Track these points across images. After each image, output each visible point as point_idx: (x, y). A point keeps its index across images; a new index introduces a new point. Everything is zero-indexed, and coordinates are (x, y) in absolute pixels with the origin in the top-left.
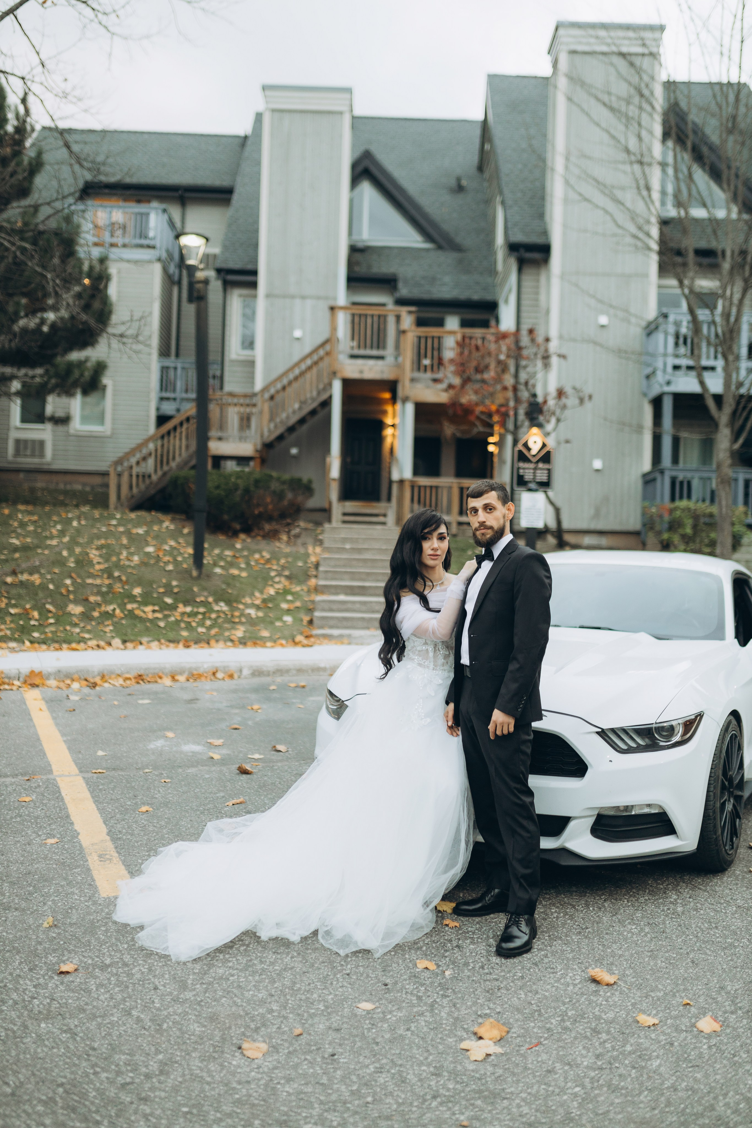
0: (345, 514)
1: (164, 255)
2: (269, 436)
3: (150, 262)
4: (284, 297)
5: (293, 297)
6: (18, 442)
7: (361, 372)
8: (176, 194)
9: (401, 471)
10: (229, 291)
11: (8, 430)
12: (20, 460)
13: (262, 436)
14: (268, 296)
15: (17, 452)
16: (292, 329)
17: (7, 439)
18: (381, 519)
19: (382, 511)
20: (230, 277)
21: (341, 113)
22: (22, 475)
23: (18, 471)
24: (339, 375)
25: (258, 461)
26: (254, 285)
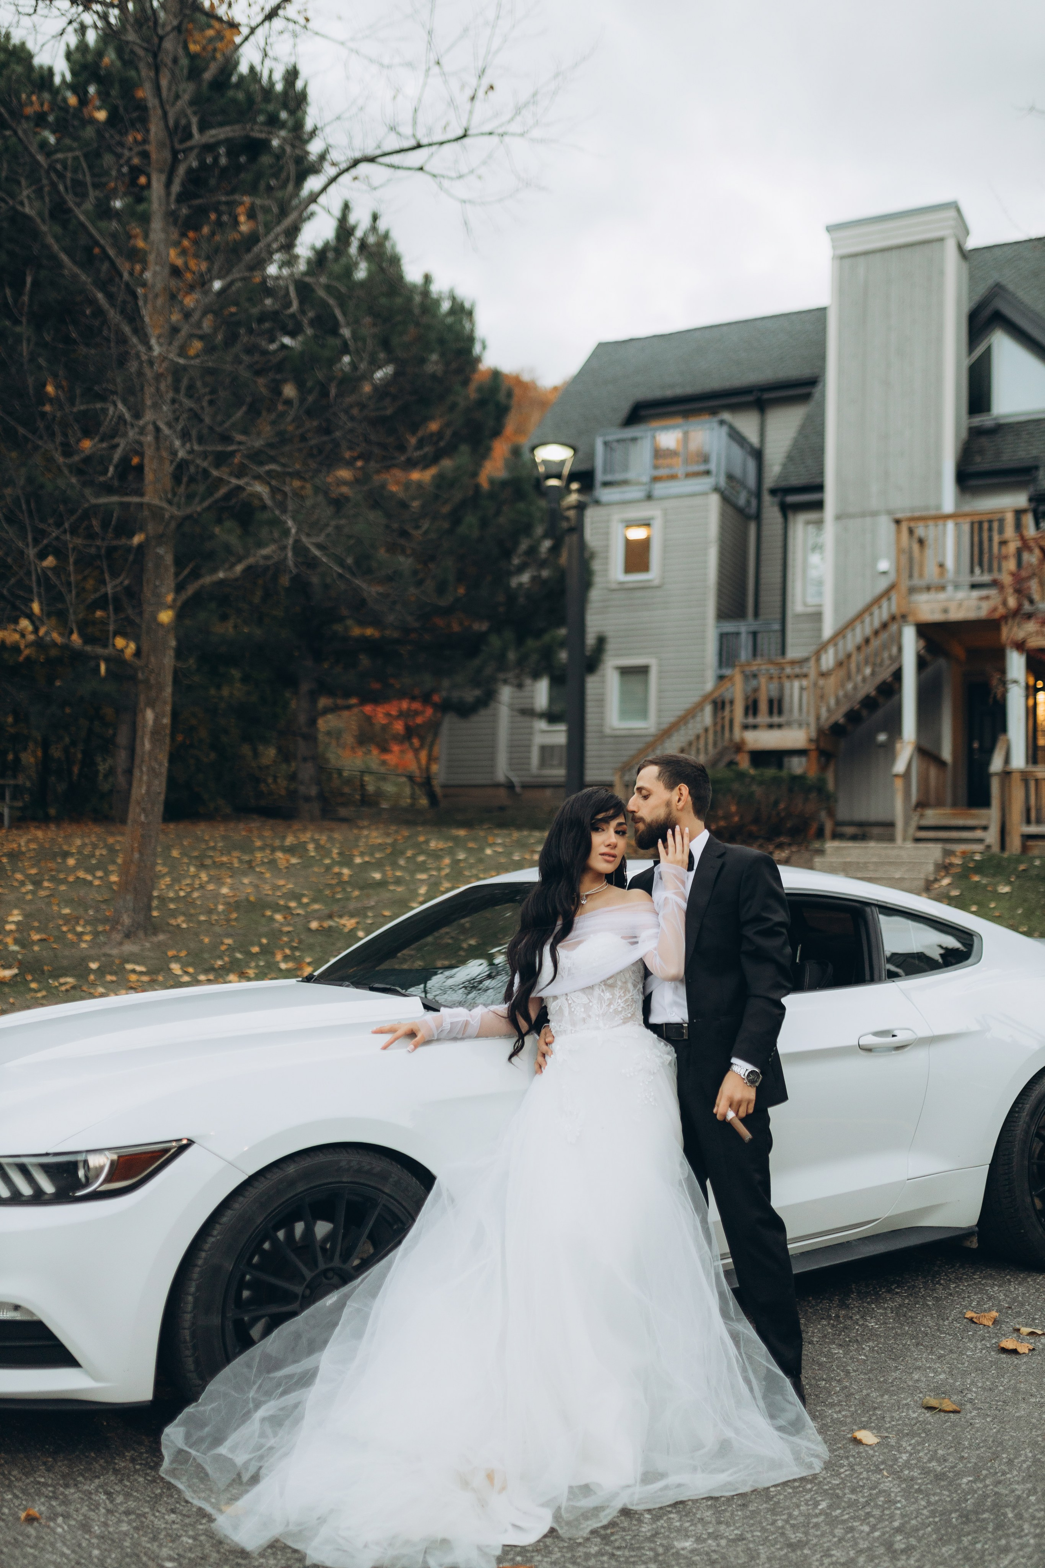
0: (921, 828)
1: (722, 482)
2: (828, 719)
3: (704, 494)
4: (863, 515)
5: (874, 514)
6: (543, 749)
7: (946, 611)
8: (750, 398)
9: (1007, 760)
10: (791, 517)
11: (531, 734)
12: (547, 772)
13: (818, 718)
14: (838, 517)
15: (543, 763)
16: (875, 560)
17: (529, 746)
18: (979, 834)
19: (983, 822)
20: (791, 499)
21: (941, 240)
22: (548, 792)
23: (543, 786)
24: (911, 618)
25: (814, 755)
26: (819, 505)
